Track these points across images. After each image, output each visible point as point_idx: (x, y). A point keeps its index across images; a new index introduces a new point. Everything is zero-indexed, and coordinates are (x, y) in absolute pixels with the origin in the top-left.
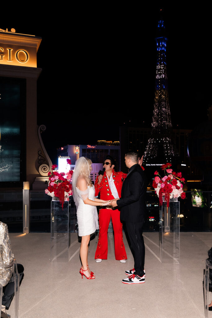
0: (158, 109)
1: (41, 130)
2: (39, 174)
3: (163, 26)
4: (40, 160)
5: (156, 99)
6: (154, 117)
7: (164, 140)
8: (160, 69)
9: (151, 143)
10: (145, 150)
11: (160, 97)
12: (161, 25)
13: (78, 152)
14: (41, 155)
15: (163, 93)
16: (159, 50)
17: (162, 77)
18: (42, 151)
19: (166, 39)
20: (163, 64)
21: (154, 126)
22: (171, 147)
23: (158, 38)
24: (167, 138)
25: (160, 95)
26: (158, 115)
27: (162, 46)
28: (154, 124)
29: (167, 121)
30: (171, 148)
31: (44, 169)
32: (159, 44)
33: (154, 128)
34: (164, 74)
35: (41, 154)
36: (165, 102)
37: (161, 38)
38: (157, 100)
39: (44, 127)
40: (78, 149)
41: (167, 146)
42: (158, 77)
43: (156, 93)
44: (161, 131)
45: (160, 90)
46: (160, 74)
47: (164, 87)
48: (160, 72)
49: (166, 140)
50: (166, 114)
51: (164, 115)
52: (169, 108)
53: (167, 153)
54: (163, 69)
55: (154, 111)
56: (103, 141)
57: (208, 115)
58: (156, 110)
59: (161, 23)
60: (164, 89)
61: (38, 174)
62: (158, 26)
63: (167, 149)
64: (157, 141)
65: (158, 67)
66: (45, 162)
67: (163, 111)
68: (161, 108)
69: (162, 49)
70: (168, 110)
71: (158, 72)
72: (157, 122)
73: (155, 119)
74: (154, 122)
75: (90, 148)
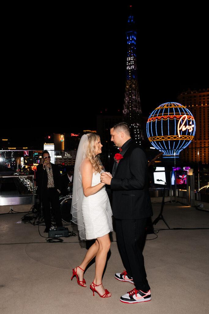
0: (129, 97)
3: (133, 22)
5: (126, 88)
6: (125, 105)
7: (134, 126)
8: (131, 60)
11: (130, 86)
12: (130, 20)
13: (63, 140)
15: (133, 82)
16: (129, 43)
17: (132, 67)
19: (135, 33)
20: (133, 56)
23: (128, 32)
24: (137, 123)
26: (129, 103)
27: (132, 39)
28: (125, 111)
29: (137, 108)
30: (141, 133)
32: (129, 38)
33: (125, 114)
34: (134, 64)
36: (135, 91)
37: (131, 32)
38: (128, 89)
40: (63, 137)
41: (137, 131)
42: (128, 68)
43: (127, 82)
45: (130, 80)
46: (130, 66)
47: (134, 77)
48: (130, 63)
49: (136, 125)
50: (136, 102)
51: (134, 103)
52: (139, 96)
53: (137, 137)
54: (133, 60)
55: (125, 99)
56: (88, 131)
58: (126, 99)
59: (130, 18)
60: (134, 79)
62: (129, 21)
63: (137, 134)
65: (129, 59)
67: (133, 99)
68: (131, 97)
69: (132, 42)
70: (138, 98)
71: (128, 63)
72: (128, 108)
73: (126, 106)
74: (126, 109)
75: (74, 136)
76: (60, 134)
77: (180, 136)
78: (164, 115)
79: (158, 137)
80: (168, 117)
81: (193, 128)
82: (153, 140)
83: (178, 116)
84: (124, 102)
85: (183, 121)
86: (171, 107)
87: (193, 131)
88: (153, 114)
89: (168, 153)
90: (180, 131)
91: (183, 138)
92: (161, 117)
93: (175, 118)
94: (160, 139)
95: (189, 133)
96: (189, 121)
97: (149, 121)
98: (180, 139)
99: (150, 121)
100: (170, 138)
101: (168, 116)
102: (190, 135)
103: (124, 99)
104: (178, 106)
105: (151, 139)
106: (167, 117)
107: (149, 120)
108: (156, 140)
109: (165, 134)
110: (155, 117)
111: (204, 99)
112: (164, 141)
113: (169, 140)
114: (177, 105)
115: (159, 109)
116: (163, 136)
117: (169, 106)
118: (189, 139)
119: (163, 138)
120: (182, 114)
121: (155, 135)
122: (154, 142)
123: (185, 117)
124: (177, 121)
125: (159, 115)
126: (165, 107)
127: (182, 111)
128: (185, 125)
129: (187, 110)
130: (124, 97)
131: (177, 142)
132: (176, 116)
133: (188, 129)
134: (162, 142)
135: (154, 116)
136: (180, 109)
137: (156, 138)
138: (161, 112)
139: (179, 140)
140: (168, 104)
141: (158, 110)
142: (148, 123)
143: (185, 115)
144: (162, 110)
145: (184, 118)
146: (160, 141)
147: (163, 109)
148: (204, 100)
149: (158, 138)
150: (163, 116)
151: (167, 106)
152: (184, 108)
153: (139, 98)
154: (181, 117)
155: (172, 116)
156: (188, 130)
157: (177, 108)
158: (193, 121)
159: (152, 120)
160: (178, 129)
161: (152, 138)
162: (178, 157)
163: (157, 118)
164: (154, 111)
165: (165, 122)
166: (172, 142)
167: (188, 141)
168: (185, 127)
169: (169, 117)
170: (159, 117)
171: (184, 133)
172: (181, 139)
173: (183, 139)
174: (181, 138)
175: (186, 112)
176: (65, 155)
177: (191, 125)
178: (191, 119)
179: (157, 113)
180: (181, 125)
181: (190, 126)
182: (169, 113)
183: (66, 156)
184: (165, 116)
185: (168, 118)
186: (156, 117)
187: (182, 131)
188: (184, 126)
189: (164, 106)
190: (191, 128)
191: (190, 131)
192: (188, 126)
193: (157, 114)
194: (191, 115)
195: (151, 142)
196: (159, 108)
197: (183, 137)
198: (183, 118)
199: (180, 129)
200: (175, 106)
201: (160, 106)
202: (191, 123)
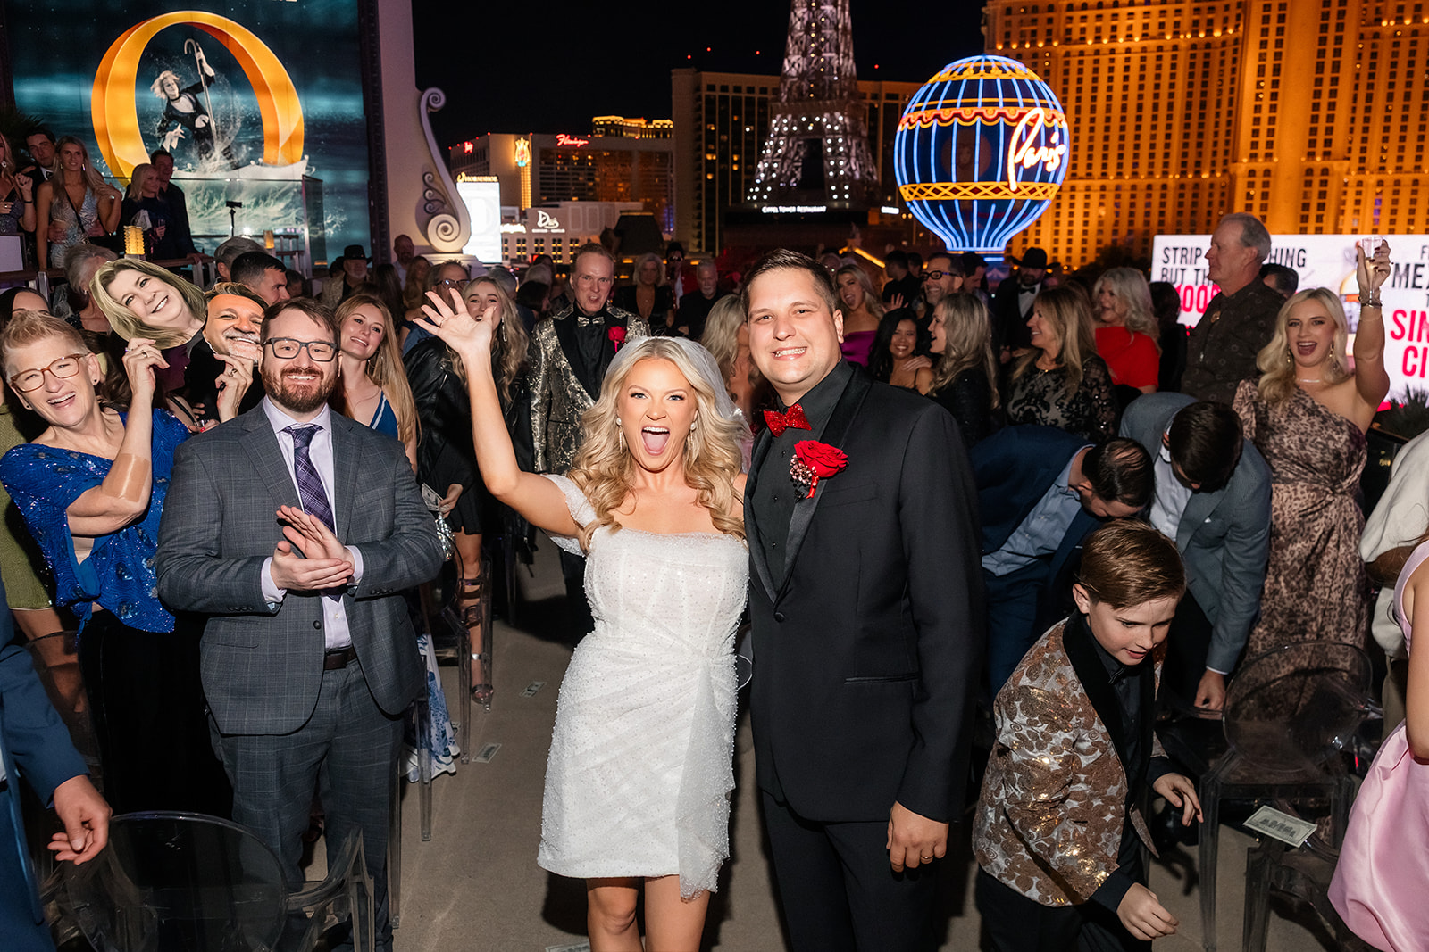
0: (809, 7)
1: (428, 105)
2: (428, 244)
4: (429, 202)
6: (792, 38)
7: (827, 123)
9: (780, 134)
10: (761, 158)
13: (528, 159)
14: (432, 185)
18: (435, 173)
21: (793, 72)
22: (849, 148)
24: (837, 114)
26: (807, 29)
28: (794, 63)
29: (838, 53)
30: (850, 152)
31: (445, 229)
33: (793, 77)
35: (432, 181)
39: (437, 97)
40: (526, 148)
41: (835, 145)
44: (817, 91)
49: (833, 121)
50: (836, 29)
51: (829, 31)
52: (847, 6)
53: (836, 168)
55: (795, 14)
56: (613, 118)
57: (984, 29)
58: (799, 13)
61: (426, 247)
63: (836, 154)
64: (803, 126)
66: (446, 207)
67: (826, 17)
68: (818, 6)
70: (843, 10)
72: (805, 54)
73: (796, 43)
74: (794, 54)
75: (568, 145)
76: (512, 137)
77: (1014, 187)
78: (963, 105)
79: (938, 186)
80: (977, 114)
81: (1061, 157)
82: (916, 196)
83: (1012, 109)
85: (1029, 129)
86: (988, 77)
87: (1057, 171)
88: (922, 100)
89: (967, 243)
90: (1018, 166)
91: (1025, 191)
92: (954, 111)
93: (1002, 120)
94: (945, 195)
95: (1045, 177)
96: (1049, 132)
97: (907, 125)
98: (1014, 197)
99: (911, 124)
100: (977, 191)
101: (979, 109)
102: (1047, 181)
103: (789, 15)
104: (1014, 71)
105: (911, 193)
107: (905, 119)
108: (929, 195)
109: (965, 175)
110: (929, 112)
111: (1084, 18)
112: (959, 201)
113: (978, 196)
114: (1010, 68)
115: (946, 83)
116: (957, 181)
117: (982, 71)
118: (1042, 197)
119: (955, 191)
120: (1026, 105)
121: (926, 178)
122: (920, 203)
123: (1038, 116)
124: (1009, 131)
125: (944, 106)
126: (969, 75)
127: (1026, 94)
128: (1036, 144)
129: (1044, 87)
130: (791, 7)
131: (1002, 204)
132: (1005, 110)
133: (1044, 160)
134: (949, 205)
135: (929, 108)
136: (1021, 83)
137: (928, 188)
138: (953, 93)
139: (1010, 200)
140: (980, 61)
141: (943, 85)
142: (902, 133)
143: (1039, 110)
144: (956, 84)
145: (1034, 121)
146: (944, 202)
147: (961, 81)
148: (1083, 25)
149: (936, 191)
150: (958, 110)
151: (977, 70)
152: (1032, 82)
153: (847, 13)
154: (1022, 115)
155: (990, 113)
156: (1045, 164)
157: (1010, 80)
158: (1061, 131)
159: (920, 122)
160: (1012, 161)
161: (914, 188)
162: (1001, 259)
163: (937, 117)
164: (928, 86)
165: (967, 133)
166: (985, 205)
167: (1040, 203)
168: (1035, 153)
169: (981, 114)
170: (947, 114)
171: (1029, 175)
172: (1017, 196)
173: (1024, 194)
174: (1019, 190)
175: (1041, 96)
176: (540, 224)
177: (1053, 146)
178: (1055, 121)
179: (936, 97)
180: (1020, 143)
181: (1051, 150)
182: (980, 100)
183: (543, 228)
184: (968, 109)
185: (978, 118)
186: (935, 112)
187: (1021, 169)
188: (1033, 150)
189: (965, 69)
190: (1055, 157)
191: (1051, 168)
192: (1043, 150)
193: (938, 99)
194: (1055, 107)
195: (911, 202)
196: (944, 75)
197: (1025, 187)
198: (1031, 120)
199: (1018, 160)
200: (1004, 72)
201: (949, 68)
202: (1055, 138)
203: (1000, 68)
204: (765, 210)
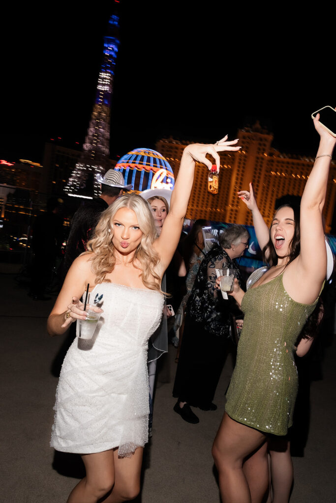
0: (95, 128)
5: (93, 114)
6: (88, 137)
8: (105, 79)
9: (79, 169)
10: (71, 176)
11: (99, 113)
16: (107, 53)
19: (118, 42)
20: (111, 73)
21: (86, 149)
23: (107, 37)
24: (100, 166)
25: (100, 111)
27: (111, 49)
28: (87, 146)
29: (104, 145)
34: (109, 85)
36: (105, 122)
37: (111, 38)
38: (95, 116)
42: (100, 88)
43: (95, 107)
44: (94, 157)
45: (100, 106)
46: (104, 85)
47: (107, 103)
48: (104, 82)
50: (104, 138)
51: (101, 138)
52: (109, 131)
54: (110, 79)
56: (28, 161)
58: (91, 129)
59: (114, 18)
60: (107, 106)
62: (111, 22)
64: (87, 168)
65: (102, 74)
67: (101, 133)
69: (111, 53)
71: (100, 81)
72: (91, 143)
73: (89, 139)
74: (88, 143)
78: (139, 163)
83: (155, 168)
84: (86, 134)
85: (160, 176)
86: (149, 156)
93: (151, 171)
99: (120, 167)
101: (144, 166)
103: (88, 129)
104: (158, 156)
106: (142, 168)
107: (118, 165)
110: (127, 164)
114: (156, 154)
115: (134, 155)
117: (147, 154)
120: (160, 167)
124: (153, 175)
125: (132, 163)
126: (143, 154)
127: (161, 164)
129: (168, 164)
130: (88, 127)
132: (153, 168)
135: (127, 162)
136: (160, 160)
138: (135, 159)
140: (146, 150)
143: (165, 170)
144: (137, 156)
147: (139, 155)
150: (137, 165)
151: (145, 153)
152: (164, 161)
153: (108, 133)
154: (158, 171)
155: (148, 168)
157: (156, 159)
159: (123, 167)
163: (129, 166)
164: (128, 155)
165: (139, 173)
168: (162, 185)
170: (133, 165)
175: (166, 166)
177: (168, 183)
178: (170, 175)
182: (145, 163)
184: (140, 165)
185: (144, 169)
186: (129, 164)
189: (141, 152)
193: (131, 160)
194: (170, 171)
196: (134, 152)
198: (161, 173)
201: (136, 150)
202: (169, 181)
203: (153, 154)
204: (70, 195)
